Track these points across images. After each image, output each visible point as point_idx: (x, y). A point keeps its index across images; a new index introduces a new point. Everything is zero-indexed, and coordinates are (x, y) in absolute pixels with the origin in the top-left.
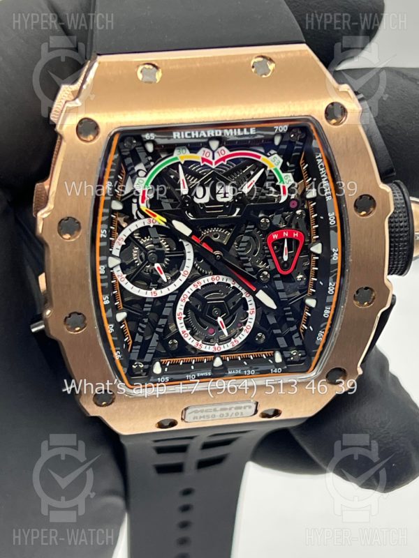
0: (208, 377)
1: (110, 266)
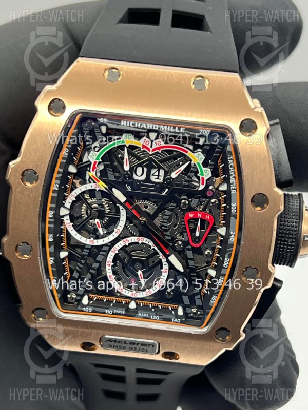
0: (122, 315)
1: (61, 214)
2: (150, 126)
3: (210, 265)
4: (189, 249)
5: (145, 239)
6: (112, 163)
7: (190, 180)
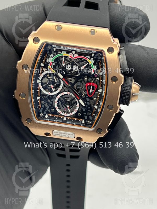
0: (61, 122)
1: (38, 82)
2: (73, 49)
3: (96, 104)
4: (87, 98)
5: (70, 93)
6: (58, 62)
7: (88, 70)
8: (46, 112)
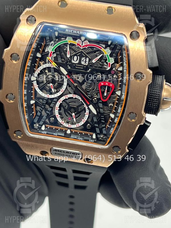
0: (62, 136)
3: (111, 112)
4: (100, 103)
5: (77, 96)
6: (61, 53)
7: (102, 64)
8: (43, 122)
